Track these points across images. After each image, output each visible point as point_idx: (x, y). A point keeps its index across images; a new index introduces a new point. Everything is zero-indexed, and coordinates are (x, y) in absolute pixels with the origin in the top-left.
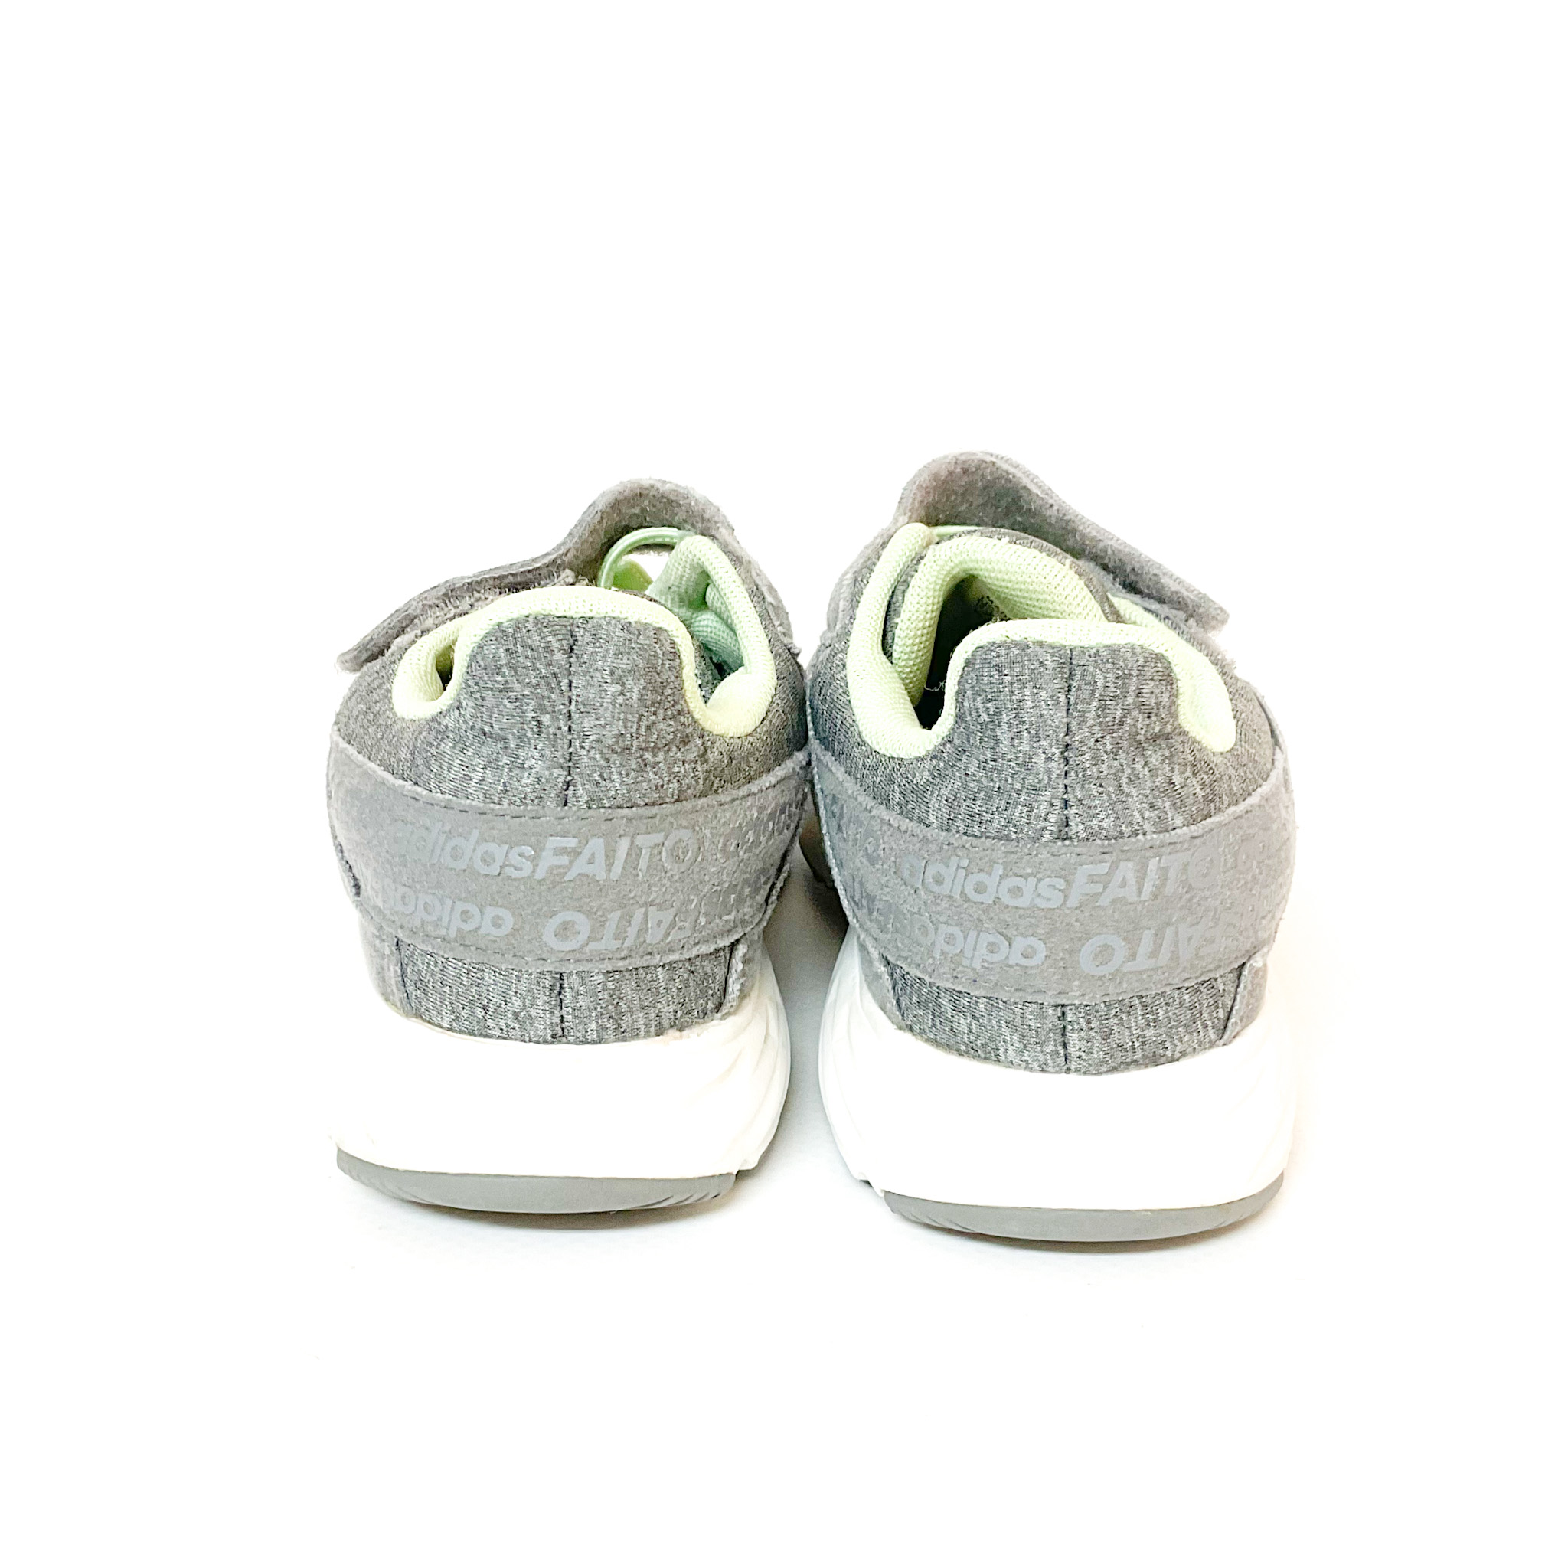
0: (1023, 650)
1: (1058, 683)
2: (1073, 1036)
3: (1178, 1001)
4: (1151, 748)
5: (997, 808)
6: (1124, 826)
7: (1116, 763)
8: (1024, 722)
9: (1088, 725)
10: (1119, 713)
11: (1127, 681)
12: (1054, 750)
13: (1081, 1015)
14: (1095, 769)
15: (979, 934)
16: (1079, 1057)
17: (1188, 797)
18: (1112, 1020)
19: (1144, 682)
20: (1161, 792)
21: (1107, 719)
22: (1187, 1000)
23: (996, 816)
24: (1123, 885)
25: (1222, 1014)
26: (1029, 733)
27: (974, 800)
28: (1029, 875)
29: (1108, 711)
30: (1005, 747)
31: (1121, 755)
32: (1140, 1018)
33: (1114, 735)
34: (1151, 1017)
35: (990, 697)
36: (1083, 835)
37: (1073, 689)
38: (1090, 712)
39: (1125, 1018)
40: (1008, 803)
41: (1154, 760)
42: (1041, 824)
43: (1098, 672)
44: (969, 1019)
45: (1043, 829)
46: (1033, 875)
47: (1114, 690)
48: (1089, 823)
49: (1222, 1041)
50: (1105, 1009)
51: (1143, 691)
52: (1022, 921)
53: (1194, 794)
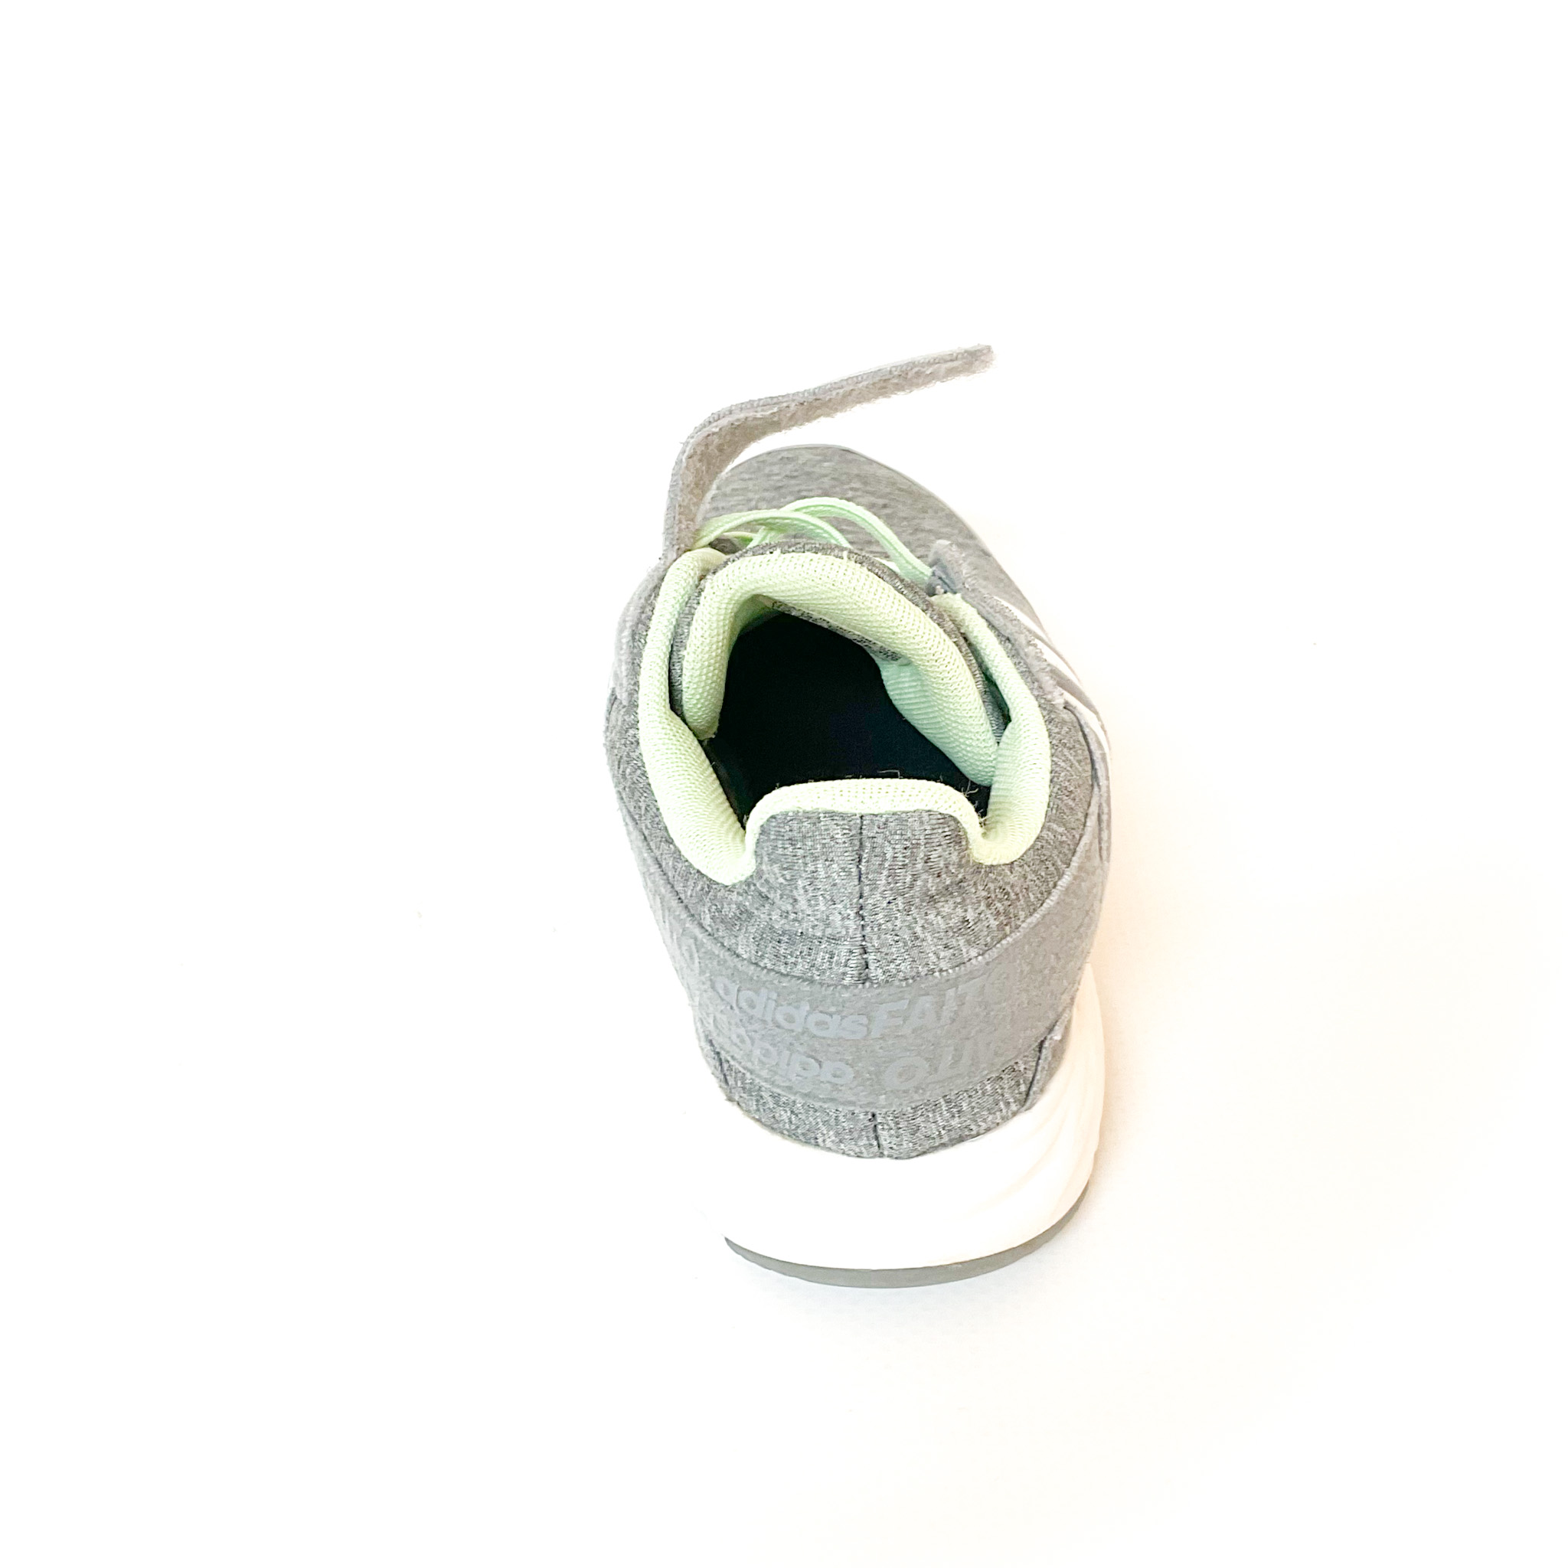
0: (814, 824)
1: (849, 856)
2: (884, 1135)
3: (980, 1092)
4: (943, 899)
5: (801, 953)
6: (920, 967)
7: (909, 918)
8: (819, 889)
9: (880, 891)
10: (908, 879)
11: (915, 850)
12: (849, 911)
13: (889, 1118)
14: (889, 924)
15: (791, 1054)
16: (891, 1148)
17: (982, 931)
18: (918, 1119)
19: (932, 849)
20: (954, 932)
21: (898, 885)
22: (990, 1089)
23: (800, 960)
24: (923, 1014)
25: (1023, 1088)
26: (824, 898)
27: (779, 942)
28: (835, 1013)
29: (898, 878)
30: (802, 904)
31: (914, 910)
32: (945, 1112)
33: (906, 896)
34: (955, 1110)
35: (785, 866)
36: (882, 977)
37: (864, 860)
38: (881, 880)
39: (931, 1116)
40: (810, 949)
41: (946, 909)
42: (842, 970)
43: (887, 844)
44: (789, 1113)
45: (844, 974)
46: (838, 1012)
47: (903, 859)
48: (887, 968)
49: (1025, 1107)
50: (912, 1111)
51: (931, 857)
52: (831, 1049)
53: (988, 926)
